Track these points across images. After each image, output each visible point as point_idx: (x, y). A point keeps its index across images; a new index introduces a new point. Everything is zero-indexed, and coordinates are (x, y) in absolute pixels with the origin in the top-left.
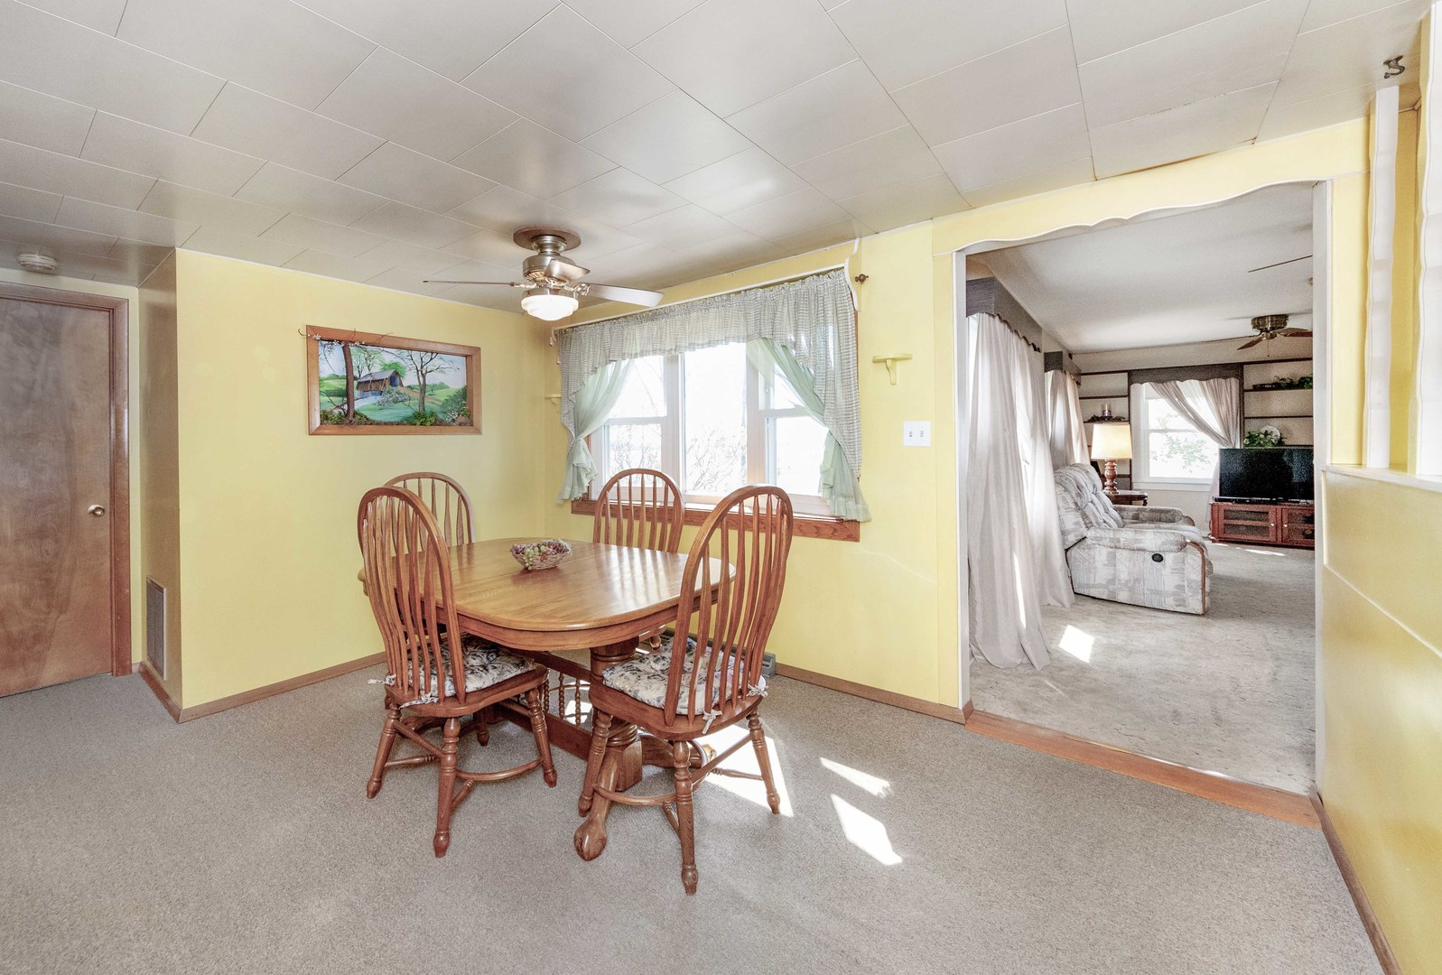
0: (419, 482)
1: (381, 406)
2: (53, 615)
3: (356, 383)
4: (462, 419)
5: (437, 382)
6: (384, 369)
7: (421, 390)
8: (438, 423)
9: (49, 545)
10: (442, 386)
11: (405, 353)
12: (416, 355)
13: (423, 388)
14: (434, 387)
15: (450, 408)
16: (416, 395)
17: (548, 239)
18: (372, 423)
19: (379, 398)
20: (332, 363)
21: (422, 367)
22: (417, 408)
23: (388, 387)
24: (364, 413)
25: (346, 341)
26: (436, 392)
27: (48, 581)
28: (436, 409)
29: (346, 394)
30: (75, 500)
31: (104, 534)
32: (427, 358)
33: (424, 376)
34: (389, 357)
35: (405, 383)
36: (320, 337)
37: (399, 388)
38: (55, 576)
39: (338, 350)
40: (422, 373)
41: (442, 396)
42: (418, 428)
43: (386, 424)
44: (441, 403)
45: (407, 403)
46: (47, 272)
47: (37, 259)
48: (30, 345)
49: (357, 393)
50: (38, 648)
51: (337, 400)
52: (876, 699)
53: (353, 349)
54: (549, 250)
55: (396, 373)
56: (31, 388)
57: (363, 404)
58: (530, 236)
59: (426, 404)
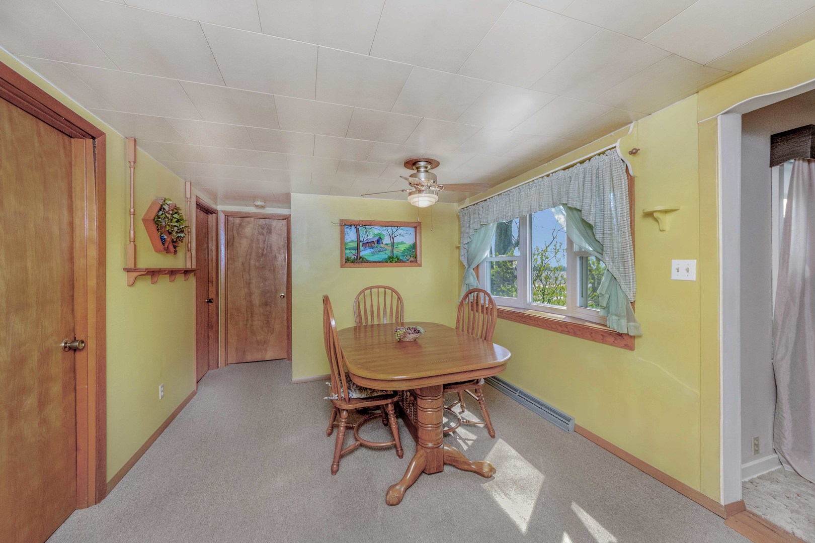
0: (378, 291)
1: (373, 254)
2: (270, 334)
3: (361, 244)
4: (412, 259)
5: (400, 241)
6: (374, 237)
7: (392, 245)
8: (399, 261)
9: (268, 308)
10: (402, 243)
11: (385, 228)
12: (389, 229)
13: (393, 244)
14: (398, 244)
15: (406, 254)
16: (389, 248)
17: (422, 164)
18: (368, 262)
19: (372, 250)
20: (351, 235)
21: (392, 234)
22: (389, 254)
23: (376, 245)
24: (365, 257)
25: (356, 225)
26: (399, 246)
27: (268, 321)
28: (399, 254)
29: (358, 249)
30: (276, 292)
31: (285, 305)
32: (395, 229)
33: (393, 238)
34: (376, 230)
35: (384, 243)
36: (345, 224)
37: (381, 245)
38: (270, 320)
39: (353, 228)
40: (392, 237)
41: (402, 248)
42: (389, 264)
43: (374, 262)
44: (401, 251)
45: (385, 252)
46: (263, 207)
47: (259, 203)
48: (263, 234)
49: (362, 248)
50: (265, 346)
51: (354, 252)
52: (644, 471)
53: (360, 228)
54: (422, 169)
55: (380, 238)
56: (263, 250)
57: (366, 253)
58: (412, 164)
59: (394, 252)
